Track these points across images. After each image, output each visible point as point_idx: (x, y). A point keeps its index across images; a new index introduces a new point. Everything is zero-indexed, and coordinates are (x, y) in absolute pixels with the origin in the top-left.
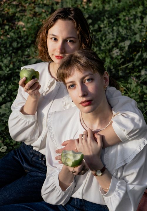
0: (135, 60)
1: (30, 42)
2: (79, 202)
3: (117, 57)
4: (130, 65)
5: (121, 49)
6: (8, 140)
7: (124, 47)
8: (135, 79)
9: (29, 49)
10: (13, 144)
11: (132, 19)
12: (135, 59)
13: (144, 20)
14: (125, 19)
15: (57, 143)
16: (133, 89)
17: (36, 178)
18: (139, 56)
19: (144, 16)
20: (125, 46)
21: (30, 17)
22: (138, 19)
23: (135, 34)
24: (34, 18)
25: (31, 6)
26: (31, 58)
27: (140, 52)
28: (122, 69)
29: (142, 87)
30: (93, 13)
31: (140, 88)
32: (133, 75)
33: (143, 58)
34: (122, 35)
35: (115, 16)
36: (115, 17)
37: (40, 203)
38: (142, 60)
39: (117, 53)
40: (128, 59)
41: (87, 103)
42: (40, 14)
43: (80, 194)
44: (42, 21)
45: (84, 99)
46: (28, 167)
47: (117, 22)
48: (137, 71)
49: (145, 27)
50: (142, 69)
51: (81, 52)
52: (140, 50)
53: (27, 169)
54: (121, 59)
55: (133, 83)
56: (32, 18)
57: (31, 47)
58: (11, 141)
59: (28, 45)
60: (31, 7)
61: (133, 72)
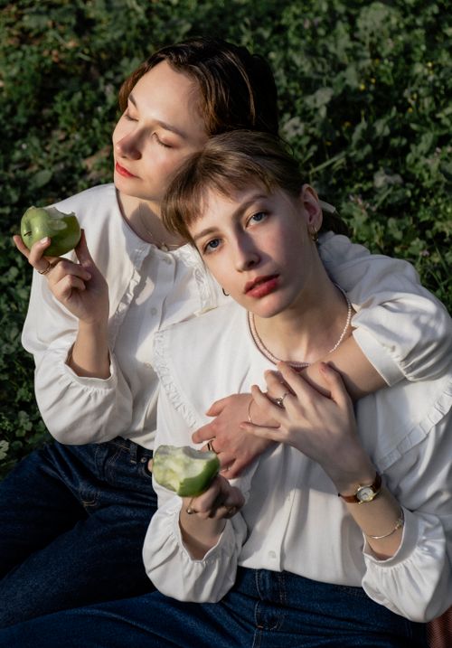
0: (353, 145)
1: (23, 120)
2: (268, 581)
3: (296, 140)
4: (339, 161)
5: (307, 116)
6: (7, 423)
7: (316, 110)
8: (361, 202)
9: (25, 142)
10: (24, 432)
11: (319, 25)
12: (351, 141)
13: (360, 23)
14: (299, 28)
15: (189, 413)
16: (358, 230)
17: (118, 525)
18: (363, 131)
19: (353, 12)
20: (318, 105)
21: (11, 46)
22: (343, 22)
23: (342, 67)
24: (25, 47)
25: (9, 12)
26: (35, 168)
27: (363, 120)
28: (315, 175)
29: (384, 223)
30: (201, 15)
31: (379, 228)
32: (353, 191)
33: (374, 137)
34: (303, 73)
35: (269, 19)
36: (268, 24)
37: (144, 600)
38: (374, 143)
39: (296, 128)
40: (329, 144)
41: (263, 287)
42: (41, 35)
43: (274, 557)
44: (50, 53)
45: (253, 275)
46: (93, 492)
47: (276, 37)
48: (359, 178)
49: (364, 44)
50: (376, 169)
51: (224, 140)
52: (363, 113)
53: (90, 498)
54: (308, 146)
55: (355, 214)
56: (19, 49)
57: (29, 134)
58: (15, 423)
59: (20, 130)
60: (9, 16)
61: (347, 181)
